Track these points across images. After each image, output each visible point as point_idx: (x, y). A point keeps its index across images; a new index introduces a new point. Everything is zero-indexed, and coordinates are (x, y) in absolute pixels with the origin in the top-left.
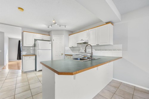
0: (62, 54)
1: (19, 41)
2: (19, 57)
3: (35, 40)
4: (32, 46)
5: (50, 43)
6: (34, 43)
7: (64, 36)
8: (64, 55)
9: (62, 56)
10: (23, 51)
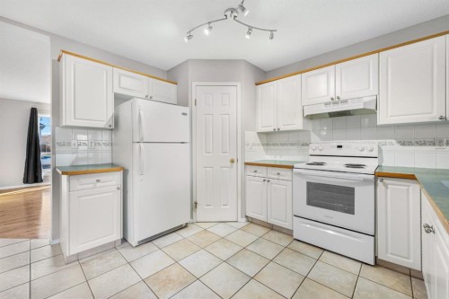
0: (232, 161)
1: (34, 112)
2: (33, 172)
3: (119, 99)
4: (102, 125)
5: (184, 114)
6: (111, 112)
7: (239, 84)
8: (240, 165)
9: (232, 167)
10: (58, 148)
